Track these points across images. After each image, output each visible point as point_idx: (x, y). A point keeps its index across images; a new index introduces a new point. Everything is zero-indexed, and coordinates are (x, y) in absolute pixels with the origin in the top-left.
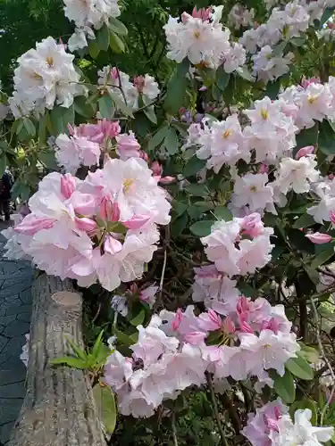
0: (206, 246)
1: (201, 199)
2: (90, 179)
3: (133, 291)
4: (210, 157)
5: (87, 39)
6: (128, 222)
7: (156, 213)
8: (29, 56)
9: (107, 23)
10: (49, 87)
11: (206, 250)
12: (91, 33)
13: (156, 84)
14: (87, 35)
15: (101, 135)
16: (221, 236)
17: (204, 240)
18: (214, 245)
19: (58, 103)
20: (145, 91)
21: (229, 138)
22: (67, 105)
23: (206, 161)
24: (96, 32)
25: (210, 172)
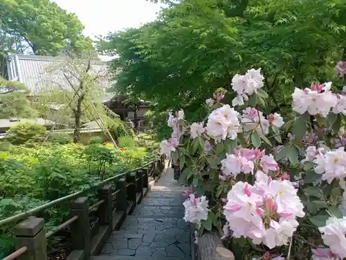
0: (323, 234)
1: (317, 199)
2: (256, 185)
3: (266, 257)
4: (325, 173)
5: (244, 101)
6: (281, 213)
7: (297, 210)
8: (216, 114)
9: (256, 92)
10: (225, 130)
11: (323, 237)
12: (247, 98)
13: (282, 118)
14: (244, 98)
15: (254, 156)
16: (334, 228)
17: (321, 229)
18: (329, 234)
19: (229, 137)
20: (274, 123)
21: (338, 162)
22: (233, 138)
23: (321, 175)
24: (249, 97)
25: (325, 182)
